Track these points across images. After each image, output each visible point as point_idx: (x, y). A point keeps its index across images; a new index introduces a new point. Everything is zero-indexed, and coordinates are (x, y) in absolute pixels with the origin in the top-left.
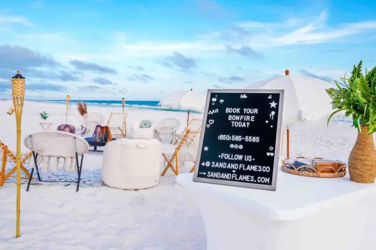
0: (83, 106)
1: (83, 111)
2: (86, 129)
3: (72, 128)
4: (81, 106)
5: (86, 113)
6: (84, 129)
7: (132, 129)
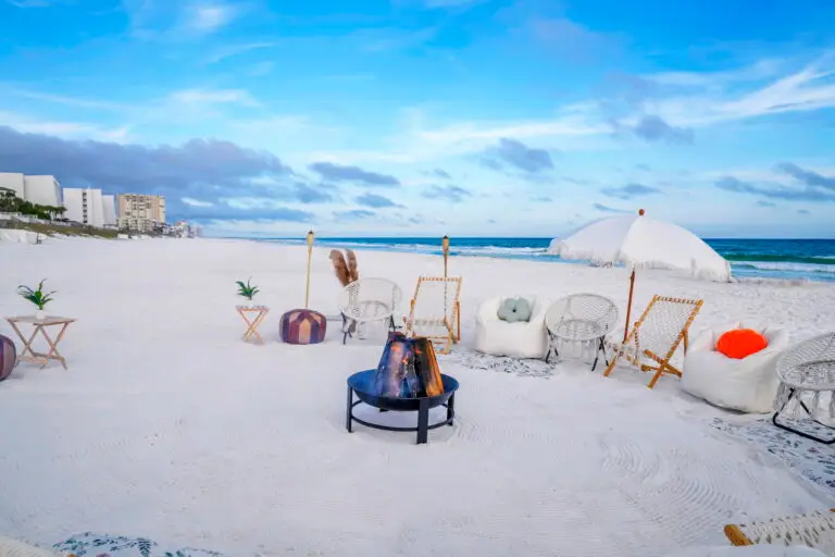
0: (347, 261)
1: (347, 273)
2: (354, 322)
3: (318, 319)
4: (342, 260)
5: (355, 279)
6: (349, 323)
7: (478, 323)
